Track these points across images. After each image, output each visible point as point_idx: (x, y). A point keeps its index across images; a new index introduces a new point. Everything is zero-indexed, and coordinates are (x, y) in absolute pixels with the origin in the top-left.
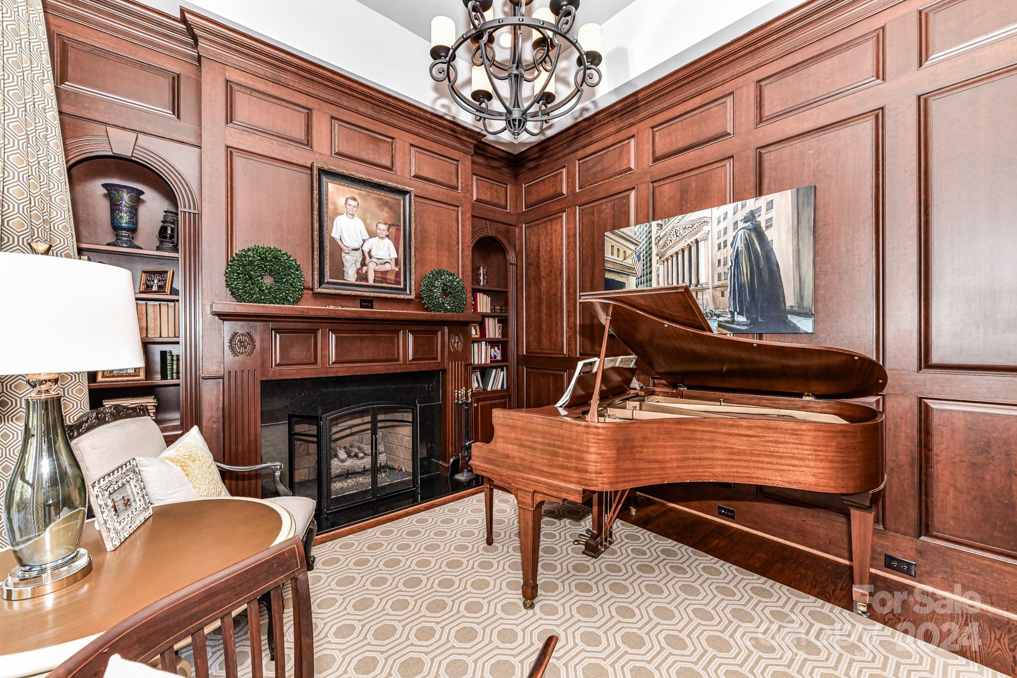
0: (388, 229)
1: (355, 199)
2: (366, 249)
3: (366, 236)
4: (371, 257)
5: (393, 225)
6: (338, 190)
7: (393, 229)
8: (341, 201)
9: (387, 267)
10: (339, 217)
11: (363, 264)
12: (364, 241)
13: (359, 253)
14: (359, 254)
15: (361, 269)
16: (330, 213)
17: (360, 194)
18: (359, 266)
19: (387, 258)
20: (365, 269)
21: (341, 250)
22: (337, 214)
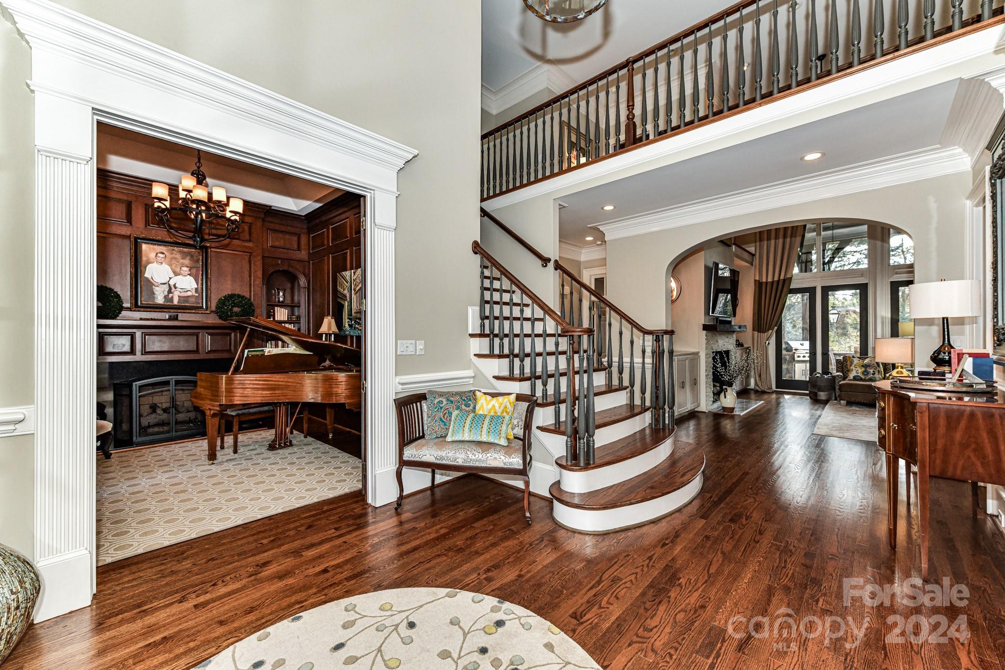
0: (190, 270)
1: (163, 253)
2: (172, 283)
3: (172, 275)
4: (175, 288)
5: (194, 267)
6: (150, 249)
7: (194, 271)
8: (152, 255)
9: (189, 294)
10: (150, 265)
11: (170, 291)
12: (170, 278)
13: (167, 286)
14: (166, 288)
15: (168, 295)
16: (144, 262)
17: (168, 251)
18: (166, 293)
19: (189, 288)
20: (170, 295)
21: (153, 284)
22: (148, 262)
